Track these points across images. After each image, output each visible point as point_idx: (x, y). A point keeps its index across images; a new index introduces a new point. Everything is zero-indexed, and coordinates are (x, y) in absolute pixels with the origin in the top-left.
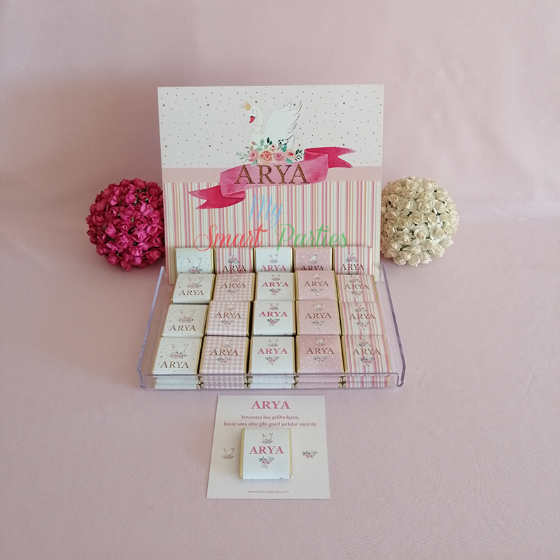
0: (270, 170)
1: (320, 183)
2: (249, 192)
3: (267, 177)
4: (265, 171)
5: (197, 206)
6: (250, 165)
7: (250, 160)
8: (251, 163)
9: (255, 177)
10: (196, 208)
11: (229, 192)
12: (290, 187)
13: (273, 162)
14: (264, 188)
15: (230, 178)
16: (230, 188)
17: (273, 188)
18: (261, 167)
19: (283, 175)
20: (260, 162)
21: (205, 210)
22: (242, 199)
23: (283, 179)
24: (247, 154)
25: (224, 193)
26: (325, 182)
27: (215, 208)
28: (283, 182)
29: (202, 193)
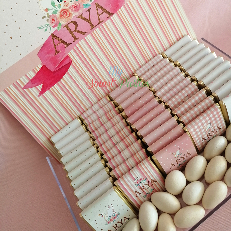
0: (76, 24)
1: (122, 8)
2: (72, 54)
3: (78, 31)
4: (72, 27)
5: (38, 94)
6: (56, 31)
7: (54, 26)
8: (56, 28)
9: (67, 37)
10: (39, 96)
11: (55, 64)
12: (101, 27)
13: (74, 15)
14: (82, 42)
15: (48, 53)
16: (54, 60)
17: (89, 37)
18: (67, 26)
19: (89, 21)
20: (63, 22)
21: (47, 93)
22: (70, 63)
23: (91, 24)
24: (47, 23)
25: (52, 68)
26: (125, 5)
27: (53, 86)
28: (93, 26)
29: (34, 82)
